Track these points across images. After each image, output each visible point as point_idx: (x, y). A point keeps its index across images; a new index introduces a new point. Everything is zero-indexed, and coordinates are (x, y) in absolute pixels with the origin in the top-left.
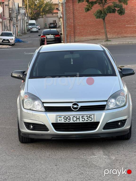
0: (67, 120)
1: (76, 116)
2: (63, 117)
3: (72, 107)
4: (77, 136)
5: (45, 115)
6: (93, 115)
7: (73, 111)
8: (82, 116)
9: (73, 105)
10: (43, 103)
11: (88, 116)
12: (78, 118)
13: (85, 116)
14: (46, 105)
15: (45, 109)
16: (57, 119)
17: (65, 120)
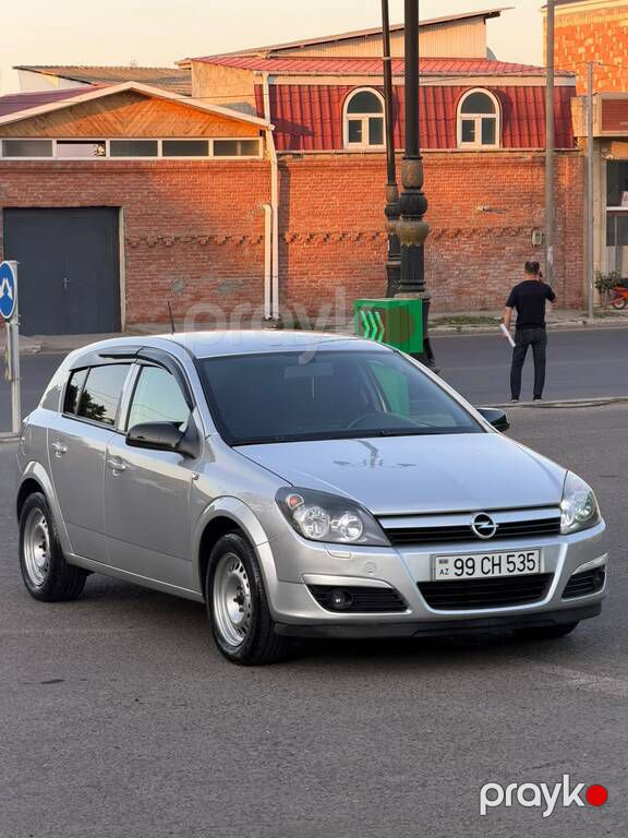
0: (466, 569)
1: (490, 556)
2: (452, 560)
3: (476, 527)
5: (396, 555)
6: (536, 552)
7: (479, 539)
8: (508, 557)
9: (478, 519)
10: (377, 518)
11: (525, 553)
13: (517, 554)
14: (387, 524)
15: (389, 537)
16: (432, 570)
17: (459, 572)
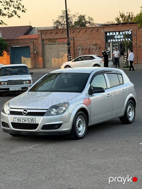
0: (19, 121)
2: (17, 118)
4: (25, 133)
5: (8, 116)
6: (34, 119)
7: (23, 115)
8: (28, 119)
11: (32, 119)
12: (25, 120)
13: (30, 119)
15: (10, 112)
16: (14, 120)
17: (18, 121)
